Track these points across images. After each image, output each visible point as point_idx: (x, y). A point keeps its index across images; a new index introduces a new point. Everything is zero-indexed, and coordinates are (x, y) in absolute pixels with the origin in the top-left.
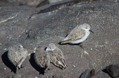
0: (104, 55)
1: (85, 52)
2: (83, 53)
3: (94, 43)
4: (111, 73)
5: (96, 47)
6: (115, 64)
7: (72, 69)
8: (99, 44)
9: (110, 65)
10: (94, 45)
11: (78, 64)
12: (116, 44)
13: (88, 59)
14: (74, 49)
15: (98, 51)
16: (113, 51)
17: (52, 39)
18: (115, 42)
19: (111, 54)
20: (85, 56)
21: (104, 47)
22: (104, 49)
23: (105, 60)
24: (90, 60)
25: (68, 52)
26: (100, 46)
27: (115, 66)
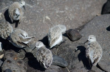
0: (64, 20)
1: (47, 17)
2: (45, 18)
3: (55, 9)
7: (35, 33)
8: (60, 10)
10: (55, 11)
11: (40, 28)
12: (75, 10)
13: (50, 23)
14: (36, 14)
15: (59, 16)
18: (74, 8)
19: (71, 19)
20: (47, 20)
21: (65, 13)
25: (31, 17)
27: (74, 30)
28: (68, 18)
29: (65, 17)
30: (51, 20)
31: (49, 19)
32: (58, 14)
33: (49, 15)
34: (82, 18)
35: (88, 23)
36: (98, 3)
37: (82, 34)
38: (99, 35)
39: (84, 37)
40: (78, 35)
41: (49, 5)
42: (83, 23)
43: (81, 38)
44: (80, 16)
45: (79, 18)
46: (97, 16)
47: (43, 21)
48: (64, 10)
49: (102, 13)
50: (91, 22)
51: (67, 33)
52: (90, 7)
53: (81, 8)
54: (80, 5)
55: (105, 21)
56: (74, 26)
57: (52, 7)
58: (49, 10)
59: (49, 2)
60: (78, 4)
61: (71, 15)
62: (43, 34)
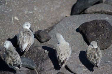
28: (37, 18)
29: (34, 17)
30: (20, 21)
31: (18, 19)
32: (26, 14)
33: (17, 16)
34: (51, 18)
35: (57, 24)
36: (68, 4)
37: (51, 35)
38: (68, 37)
39: (53, 38)
40: (47, 37)
41: (18, 5)
42: (52, 24)
43: (50, 39)
44: (49, 17)
45: (48, 18)
46: (66, 17)
47: (11, 22)
48: (33, 10)
49: (71, 14)
50: (60, 23)
51: (36, 34)
52: (60, 8)
53: (50, 8)
54: (49, 5)
55: (74, 22)
56: (43, 27)
57: (21, 8)
58: (18, 10)
59: (18, 2)
60: (47, 5)
61: (40, 16)
62: (12, 35)
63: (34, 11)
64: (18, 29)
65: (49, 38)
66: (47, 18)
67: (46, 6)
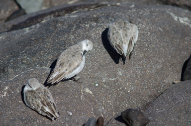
0: (117, 93)
1: (87, 90)
2: (84, 92)
3: (100, 74)
4: (129, 122)
5: (104, 81)
6: (135, 107)
7: (67, 119)
8: (109, 76)
9: (127, 110)
10: (101, 78)
11: (76, 110)
12: (135, 76)
13: (93, 101)
14: (68, 86)
15: (108, 87)
16: (132, 86)
17: (32, 71)
18: (134, 72)
19: (129, 92)
20: (87, 96)
21: (117, 81)
22: (117, 84)
23: (120, 101)
24: (95, 102)
25: (59, 91)
26: (110, 79)
27: (135, 110)
28: (123, 89)
29: (119, 87)
30: (95, 95)
31: (91, 93)
32: (105, 83)
33: (90, 86)
34: (148, 88)
35: (159, 96)
36: (176, 61)
37: (149, 116)
38: (179, 117)
39: (152, 121)
40: (142, 119)
41: (90, 69)
42: (150, 96)
43: (148, 123)
44: (145, 85)
46: (174, 83)
47: (80, 97)
48: (115, 76)
49: (182, 79)
50: (164, 95)
51: (123, 116)
52: (162, 69)
53: (145, 71)
54: (143, 66)
55: (187, 92)
56: (135, 104)
57: (96, 72)
58: (90, 77)
59: (90, 63)
60: (140, 65)
61: (129, 85)
62: (82, 119)
63: (117, 77)
64: (92, 109)
65: (146, 122)
66: (142, 87)
67: (138, 67)
